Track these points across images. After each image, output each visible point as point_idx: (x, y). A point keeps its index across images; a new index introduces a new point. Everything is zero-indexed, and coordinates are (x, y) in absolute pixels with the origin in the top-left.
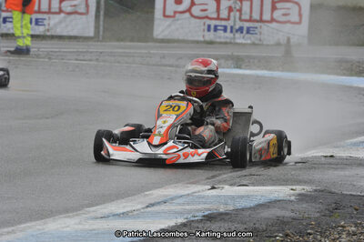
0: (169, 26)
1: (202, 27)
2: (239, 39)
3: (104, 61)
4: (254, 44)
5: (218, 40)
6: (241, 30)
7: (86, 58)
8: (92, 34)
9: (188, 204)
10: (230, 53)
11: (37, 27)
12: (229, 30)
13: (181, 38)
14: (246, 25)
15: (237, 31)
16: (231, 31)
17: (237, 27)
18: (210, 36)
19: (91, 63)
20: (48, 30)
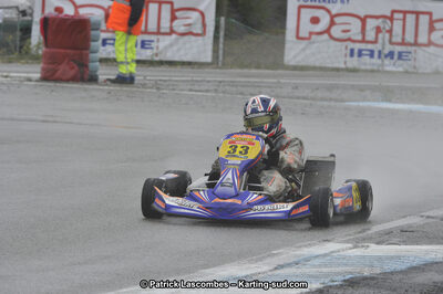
0: (304, 50)
1: (344, 52)
2: (389, 65)
3: (224, 92)
4: (407, 72)
5: (363, 67)
6: (391, 55)
7: (202, 88)
8: (209, 60)
9: (326, 266)
10: (377, 84)
11: (143, 51)
12: (376, 54)
13: (317, 64)
14: (398, 49)
15: (386, 56)
16: (379, 57)
17: (386, 51)
18: (353, 62)
19: (209, 94)
20: (157, 55)
